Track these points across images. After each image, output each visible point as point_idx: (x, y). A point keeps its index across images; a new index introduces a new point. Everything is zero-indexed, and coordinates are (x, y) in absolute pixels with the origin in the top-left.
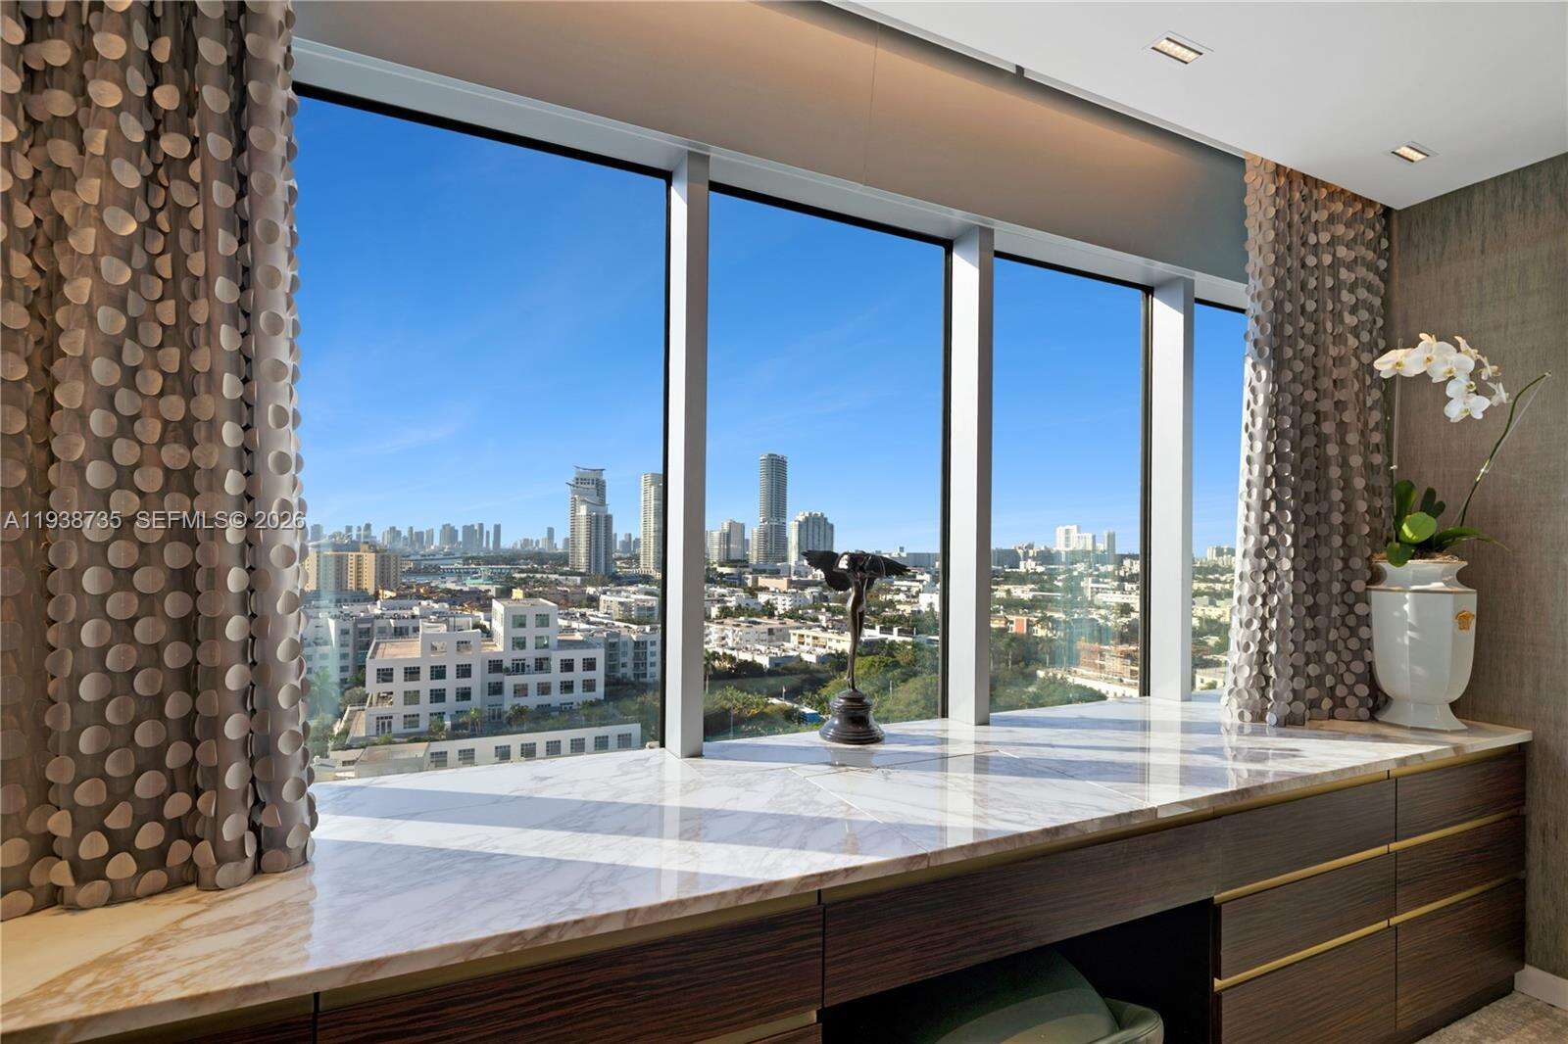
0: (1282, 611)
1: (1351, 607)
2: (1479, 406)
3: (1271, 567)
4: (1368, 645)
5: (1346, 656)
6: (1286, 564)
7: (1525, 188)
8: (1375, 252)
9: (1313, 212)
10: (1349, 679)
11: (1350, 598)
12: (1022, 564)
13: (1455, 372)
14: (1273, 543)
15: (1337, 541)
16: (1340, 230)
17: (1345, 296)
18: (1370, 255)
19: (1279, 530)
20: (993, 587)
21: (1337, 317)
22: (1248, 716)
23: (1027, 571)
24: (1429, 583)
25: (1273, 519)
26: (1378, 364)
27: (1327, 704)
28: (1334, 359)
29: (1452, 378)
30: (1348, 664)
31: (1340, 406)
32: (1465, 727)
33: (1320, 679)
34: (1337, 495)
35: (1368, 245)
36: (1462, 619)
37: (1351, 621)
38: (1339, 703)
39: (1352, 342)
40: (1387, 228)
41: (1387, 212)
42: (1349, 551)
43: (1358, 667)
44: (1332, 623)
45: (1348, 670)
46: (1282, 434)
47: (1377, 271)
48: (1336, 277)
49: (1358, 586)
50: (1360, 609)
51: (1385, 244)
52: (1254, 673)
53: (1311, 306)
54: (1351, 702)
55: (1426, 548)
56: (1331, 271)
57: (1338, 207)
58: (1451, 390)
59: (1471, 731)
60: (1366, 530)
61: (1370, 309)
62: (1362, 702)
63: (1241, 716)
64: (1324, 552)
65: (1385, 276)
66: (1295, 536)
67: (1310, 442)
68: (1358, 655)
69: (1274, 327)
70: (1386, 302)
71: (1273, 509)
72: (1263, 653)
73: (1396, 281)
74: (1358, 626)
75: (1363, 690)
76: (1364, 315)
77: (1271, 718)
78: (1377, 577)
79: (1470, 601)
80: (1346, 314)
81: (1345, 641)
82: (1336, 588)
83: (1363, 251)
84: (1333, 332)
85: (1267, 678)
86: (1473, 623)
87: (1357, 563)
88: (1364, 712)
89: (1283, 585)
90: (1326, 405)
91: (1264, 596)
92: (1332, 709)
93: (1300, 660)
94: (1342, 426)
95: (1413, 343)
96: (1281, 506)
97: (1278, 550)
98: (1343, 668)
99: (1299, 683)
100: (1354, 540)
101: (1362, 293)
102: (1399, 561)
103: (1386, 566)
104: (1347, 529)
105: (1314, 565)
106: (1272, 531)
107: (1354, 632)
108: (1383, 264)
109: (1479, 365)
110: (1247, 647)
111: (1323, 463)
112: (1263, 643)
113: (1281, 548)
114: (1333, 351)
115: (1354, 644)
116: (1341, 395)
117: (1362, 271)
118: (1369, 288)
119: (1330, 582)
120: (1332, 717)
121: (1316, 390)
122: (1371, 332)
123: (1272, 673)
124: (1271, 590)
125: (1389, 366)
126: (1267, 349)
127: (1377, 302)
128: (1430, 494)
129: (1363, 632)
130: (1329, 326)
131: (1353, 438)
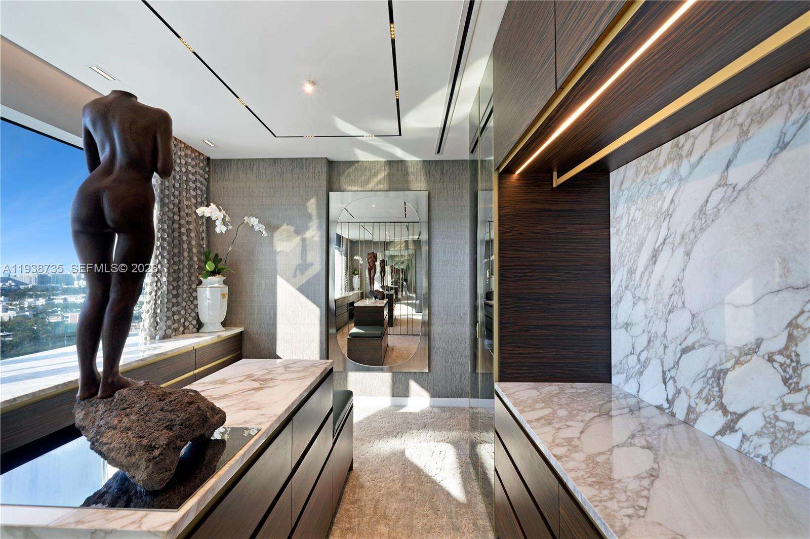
0: (163, 297)
1: (191, 294)
2: (224, 229)
3: (159, 280)
4: (196, 306)
5: (189, 311)
6: (164, 279)
7: (244, 165)
8: (204, 171)
9: (179, 152)
10: (190, 319)
11: (191, 291)
12: (76, 283)
13: (218, 218)
14: (159, 271)
15: (186, 271)
16: (189, 160)
17: (191, 184)
18: (202, 172)
19: (162, 266)
20: (52, 297)
21: (187, 191)
22: (148, 338)
23: (80, 286)
24: (214, 284)
25: (160, 262)
26: (197, 211)
27: (181, 329)
28: (187, 206)
29: (218, 219)
30: (190, 314)
31: (188, 223)
32: (224, 329)
33: (179, 320)
34: (186, 254)
35: (201, 168)
36: (223, 295)
37: (191, 299)
38: (185, 328)
39: (194, 201)
40: (208, 164)
41: (208, 159)
42: (190, 275)
43: (193, 314)
44: (184, 300)
45: (190, 316)
46: (164, 231)
47: (204, 178)
48: (187, 177)
49: (194, 286)
50: (194, 294)
51: (207, 169)
52: (152, 321)
53: (177, 185)
54: (191, 327)
55: (213, 273)
56: (186, 174)
57: (189, 152)
58: (217, 223)
59: (226, 330)
60: (197, 267)
61: (201, 190)
62: (194, 326)
63: (146, 338)
64: (181, 275)
65: (208, 180)
66: (168, 269)
67: (176, 234)
68: (193, 310)
69: (161, 190)
70: (208, 189)
71: (160, 258)
72: (155, 313)
73: (211, 183)
74: (193, 300)
75: (195, 322)
76: (199, 192)
77: (158, 337)
78: (200, 283)
79: (226, 289)
80: (191, 191)
81: (189, 306)
82: (185, 287)
83: (198, 170)
84: (186, 196)
85: (157, 322)
86: (227, 296)
87: (193, 278)
88: (195, 330)
89: (163, 287)
90: (183, 222)
91: (156, 291)
92: (184, 331)
93: (170, 314)
94: (189, 230)
95: (208, 206)
96: (163, 257)
97: (161, 274)
98: (188, 315)
99: (169, 323)
100: (192, 271)
101: (198, 185)
102: (205, 277)
103: (202, 279)
104: (190, 266)
105: (177, 279)
106: (159, 266)
107: (192, 302)
108: (207, 176)
109: (225, 216)
110: (148, 311)
111: (181, 243)
112: (155, 309)
113: (163, 273)
114: (186, 203)
115: (192, 307)
116: (189, 219)
117: (198, 177)
118: (201, 183)
119: (183, 285)
120: (184, 333)
121: (179, 216)
122: (201, 198)
123: (158, 320)
124: (159, 289)
125: (200, 212)
126: (158, 198)
127: (204, 189)
128: (217, 255)
129: (195, 302)
130: (184, 194)
131: (193, 235)
